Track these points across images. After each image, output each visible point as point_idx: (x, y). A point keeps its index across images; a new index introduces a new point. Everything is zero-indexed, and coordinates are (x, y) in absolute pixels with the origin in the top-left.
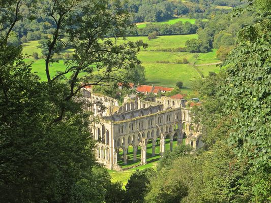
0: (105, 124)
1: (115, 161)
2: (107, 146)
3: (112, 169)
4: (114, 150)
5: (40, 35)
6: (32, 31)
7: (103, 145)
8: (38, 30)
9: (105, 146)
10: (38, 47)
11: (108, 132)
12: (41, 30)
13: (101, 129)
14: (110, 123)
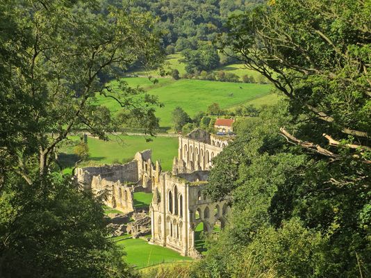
0: (177, 184)
1: (191, 243)
2: (180, 219)
3: (186, 255)
4: (189, 226)
5: (196, 43)
6: (185, 36)
7: (175, 217)
8: (194, 34)
9: (178, 219)
10: (180, 61)
11: (181, 197)
12: (199, 34)
13: (173, 193)
14: (184, 184)
